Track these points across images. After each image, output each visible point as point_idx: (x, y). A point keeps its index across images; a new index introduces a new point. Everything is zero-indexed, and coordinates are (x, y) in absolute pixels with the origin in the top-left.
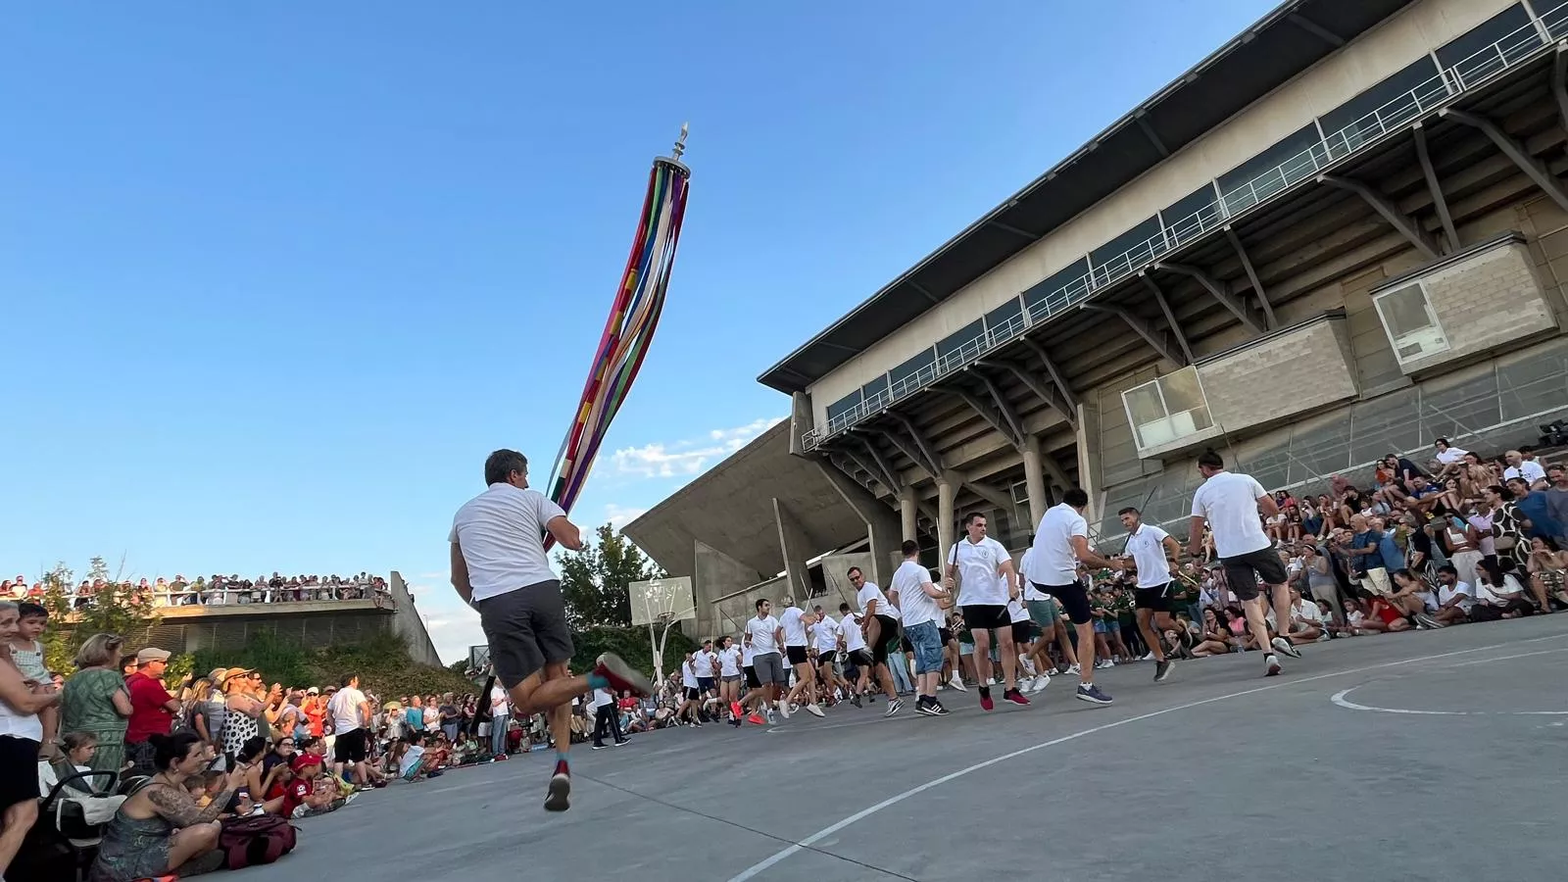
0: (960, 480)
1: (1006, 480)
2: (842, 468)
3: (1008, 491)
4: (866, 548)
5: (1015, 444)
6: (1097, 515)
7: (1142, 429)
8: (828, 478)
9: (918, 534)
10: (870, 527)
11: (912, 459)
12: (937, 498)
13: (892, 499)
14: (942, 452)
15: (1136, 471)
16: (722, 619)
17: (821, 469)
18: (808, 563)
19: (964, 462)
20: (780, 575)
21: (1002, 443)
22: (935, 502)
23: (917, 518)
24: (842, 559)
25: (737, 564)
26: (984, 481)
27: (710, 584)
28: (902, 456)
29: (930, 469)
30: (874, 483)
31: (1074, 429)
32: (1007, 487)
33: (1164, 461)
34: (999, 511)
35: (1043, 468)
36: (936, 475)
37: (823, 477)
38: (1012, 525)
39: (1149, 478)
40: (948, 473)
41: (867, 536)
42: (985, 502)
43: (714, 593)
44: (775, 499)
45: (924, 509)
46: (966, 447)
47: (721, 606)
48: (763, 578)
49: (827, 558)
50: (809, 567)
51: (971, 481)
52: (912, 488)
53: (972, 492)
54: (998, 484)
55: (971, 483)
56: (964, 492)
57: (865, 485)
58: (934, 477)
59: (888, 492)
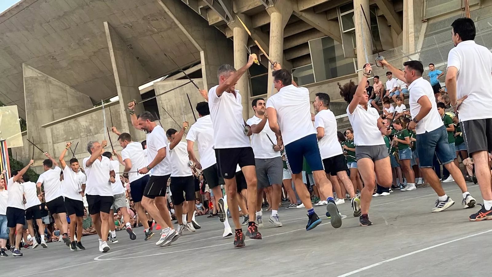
0: (291, 8)
3: (336, 20)
4: (198, 74)
6: (416, 45)
10: (202, 54)
12: (269, 25)
13: (224, 26)
16: (53, 143)
18: (141, 88)
20: (113, 100)
22: (266, 29)
23: (248, 45)
24: (174, 85)
25: (68, 88)
27: (40, 108)
30: (207, 9)
34: (327, 40)
36: (267, 2)
38: (337, 53)
41: (200, 62)
42: (313, 31)
43: (45, 117)
44: (106, 24)
45: (255, 36)
47: (52, 131)
48: (95, 103)
49: (159, 84)
50: (141, 93)
51: (301, 10)
52: (243, 15)
53: (302, 20)
54: (326, 13)
55: (301, 11)
56: (294, 21)
57: (198, 11)
58: (265, 5)
59: (221, 19)
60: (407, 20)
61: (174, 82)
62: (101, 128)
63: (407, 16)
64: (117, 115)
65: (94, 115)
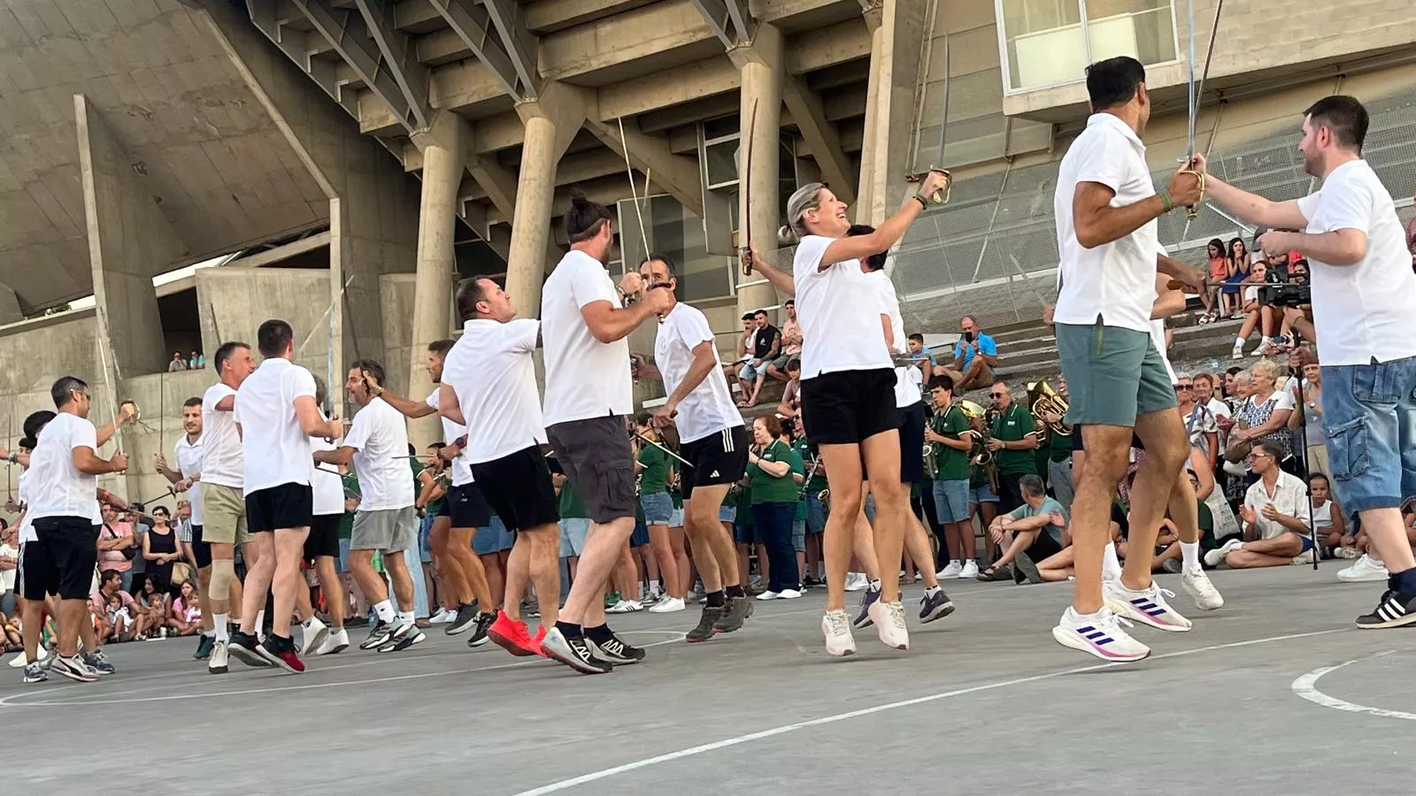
0: (579, 112)
1: (689, 129)
2: (277, 39)
3: (693, 156)
4: (318, 259)
5: (724, 39)
7: (1025, 45)
8: (236, 60)
9: (456, 239)
10: (335, 206)
11: (465, 38)
12: (519, 148)
13: (400, 139)
14: (545, 35)
15: (990, 144)
17: (216, 31)
18: (158, 281)
19: (595, 65)
20: (77, 306)
21: (694, 31)
22: (510, 160)
23: (460, 193)
24: (249, 281)
26: (638, 122)
28: (440, 28)
29: (508, 72)
30: (359, 90)
31: (869, 18)
32: (688, 147)
33: (1057, 127)
34: (664, 204)
35: (784, 108)
36: (520, 88)
37: (219, 56)
38: (689, 241)
39: (1018, 165)
40: (553, 91)
41: (327, 228)
44: (79, 100)
45: (479, 174)
46: (606, 29)
48: (28, 309)
49: (210, 273)
50: (159, 294)
51: (606, 119)
52: (454, 116)
53: (606, 146)
54: (669, 134)
55: (605, 122)
56: (587, 145)
57: (334, 92)
58: (515, 96)
59: (393, 119)
60: (872, 173)
61: (251, 273)
62: (38, 376)
63: (872, 163)
64: (86, 346)
65: (22, 340)
